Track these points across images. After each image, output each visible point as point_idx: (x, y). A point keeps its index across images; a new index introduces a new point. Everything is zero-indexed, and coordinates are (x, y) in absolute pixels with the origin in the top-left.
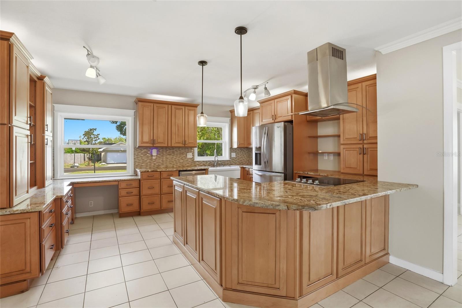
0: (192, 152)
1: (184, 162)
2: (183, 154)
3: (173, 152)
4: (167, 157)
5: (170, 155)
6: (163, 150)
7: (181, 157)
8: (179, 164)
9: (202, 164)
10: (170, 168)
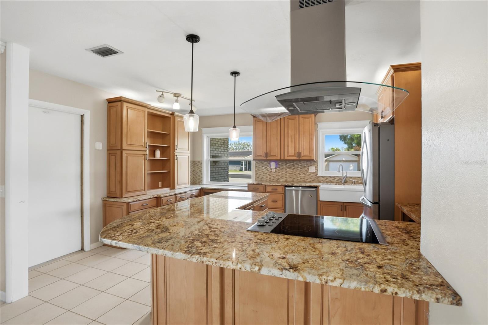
0: (315, 166)
1: (305, 177)
2: (305, 167)
3: (293, 166)
4: (286, 170)
5: (289, 168)
6: (282, 163)
7: (302, 171)
8: (299, 179)
9: (327, 180)
10: (290, 182)
